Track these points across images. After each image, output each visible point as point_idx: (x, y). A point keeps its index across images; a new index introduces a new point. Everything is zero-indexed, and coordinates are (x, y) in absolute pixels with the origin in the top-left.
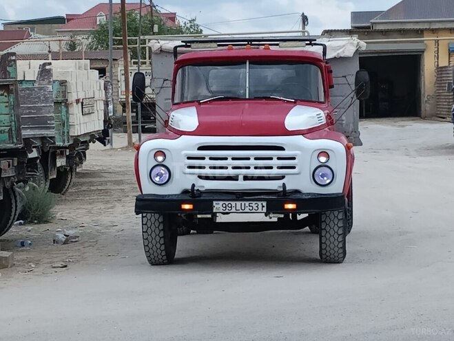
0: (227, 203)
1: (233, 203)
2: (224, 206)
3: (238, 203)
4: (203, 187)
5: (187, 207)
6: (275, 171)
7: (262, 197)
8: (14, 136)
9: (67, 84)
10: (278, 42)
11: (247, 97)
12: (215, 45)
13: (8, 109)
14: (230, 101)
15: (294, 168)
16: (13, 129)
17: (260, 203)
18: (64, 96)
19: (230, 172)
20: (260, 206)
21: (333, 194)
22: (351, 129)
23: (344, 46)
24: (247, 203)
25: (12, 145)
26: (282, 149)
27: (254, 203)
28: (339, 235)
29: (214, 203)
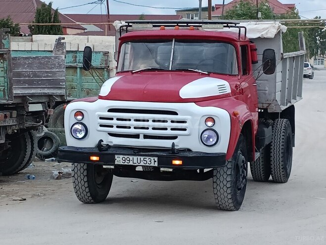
0: (126, 157)
1: (131, 158)
2: (124, 159)
3: (135, 158)
4: (112, 142)
5: (94, 158)
6: (169, 132)
7: (155, 153)
8: (7, 94)
9: (109, 54)
10: (201, 25)
11: (170, 69)
12: (150, 26)
13: (3, 72)
14: (157, 72)
15: (185, 130)
16: (6, 88)
17: (152, 158)
18: (107, 64)
19: (132, 131)
20: (153, 161)
21: (216, 154)
22: (272, 98)
23: (267, 28)
24: (142, 158)
25: (5, 101)
26: (175, 113)
27: (148, 158)
28: (228, 188)
29: (116, 156)
